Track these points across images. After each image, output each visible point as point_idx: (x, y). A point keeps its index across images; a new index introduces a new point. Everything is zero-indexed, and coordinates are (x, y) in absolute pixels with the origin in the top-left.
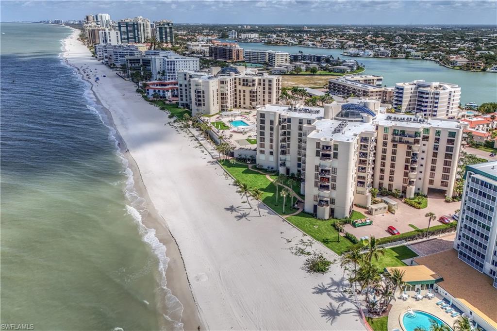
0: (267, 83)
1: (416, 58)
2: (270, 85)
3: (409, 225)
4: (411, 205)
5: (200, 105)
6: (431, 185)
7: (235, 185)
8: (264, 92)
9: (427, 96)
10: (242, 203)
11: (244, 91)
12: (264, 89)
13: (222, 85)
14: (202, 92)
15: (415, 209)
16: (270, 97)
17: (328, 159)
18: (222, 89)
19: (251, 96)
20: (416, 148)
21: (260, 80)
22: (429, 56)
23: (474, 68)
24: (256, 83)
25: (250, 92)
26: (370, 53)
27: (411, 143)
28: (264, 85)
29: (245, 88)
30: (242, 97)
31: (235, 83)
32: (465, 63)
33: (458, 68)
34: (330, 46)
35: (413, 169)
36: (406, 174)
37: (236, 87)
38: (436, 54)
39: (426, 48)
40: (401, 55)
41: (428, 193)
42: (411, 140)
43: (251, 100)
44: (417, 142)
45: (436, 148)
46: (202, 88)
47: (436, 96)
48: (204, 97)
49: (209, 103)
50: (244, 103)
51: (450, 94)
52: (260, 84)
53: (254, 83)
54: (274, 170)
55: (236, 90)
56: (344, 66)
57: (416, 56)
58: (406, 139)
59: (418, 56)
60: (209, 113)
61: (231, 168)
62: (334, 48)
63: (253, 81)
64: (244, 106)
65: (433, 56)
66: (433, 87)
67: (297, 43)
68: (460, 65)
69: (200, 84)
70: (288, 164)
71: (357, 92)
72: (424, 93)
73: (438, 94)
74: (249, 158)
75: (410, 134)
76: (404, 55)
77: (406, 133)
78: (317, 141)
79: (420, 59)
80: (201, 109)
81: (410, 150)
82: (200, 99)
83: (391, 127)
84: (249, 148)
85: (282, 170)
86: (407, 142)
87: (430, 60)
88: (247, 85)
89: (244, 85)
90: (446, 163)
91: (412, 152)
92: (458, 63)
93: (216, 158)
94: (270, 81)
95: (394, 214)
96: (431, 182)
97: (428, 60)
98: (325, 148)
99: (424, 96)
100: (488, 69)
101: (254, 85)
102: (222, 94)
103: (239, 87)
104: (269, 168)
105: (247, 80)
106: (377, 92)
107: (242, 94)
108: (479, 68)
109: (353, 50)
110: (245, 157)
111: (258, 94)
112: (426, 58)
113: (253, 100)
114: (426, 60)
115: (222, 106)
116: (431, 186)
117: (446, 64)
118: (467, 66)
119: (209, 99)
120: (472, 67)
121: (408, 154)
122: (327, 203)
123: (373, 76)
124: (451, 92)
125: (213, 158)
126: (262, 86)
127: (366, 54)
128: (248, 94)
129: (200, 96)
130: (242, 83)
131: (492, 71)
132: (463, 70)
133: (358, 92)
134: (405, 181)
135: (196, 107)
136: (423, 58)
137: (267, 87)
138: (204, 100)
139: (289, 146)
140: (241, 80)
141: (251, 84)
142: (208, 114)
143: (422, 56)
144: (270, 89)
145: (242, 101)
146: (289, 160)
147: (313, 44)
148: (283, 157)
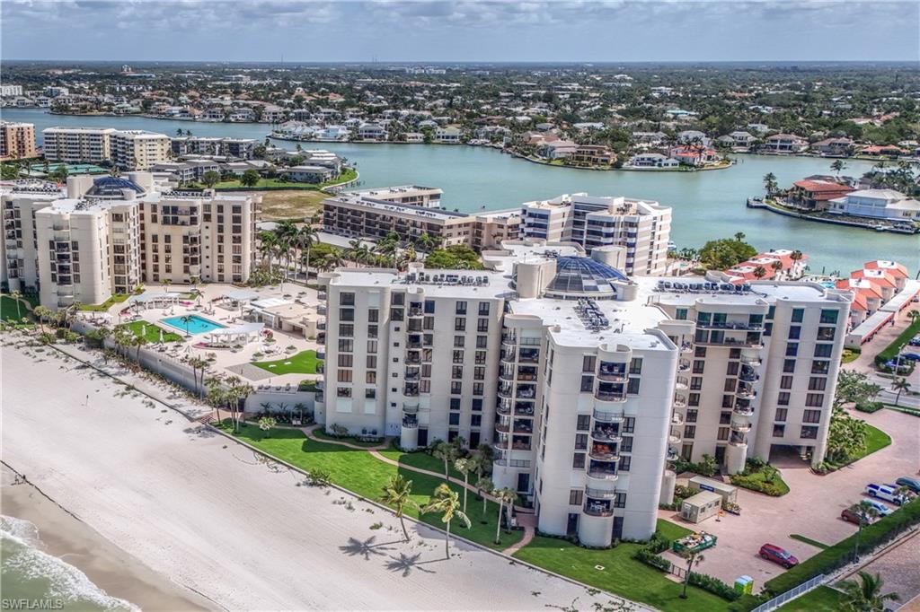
0: (228, 215)
1: (448, 142)
2: (237, 220)
3: (791, 536)
4: (757, 490)
5: (64, 281)
6: (780, 438)
7: (311, 485)
8: (221, 239)
9: (612, 230)
10: (371, 528)
11: (168, 239)
12: (221, 229)
13: (118, 225)
14: (70, 247)
15: (769, 497)
16: (237, 250)
17: (616, 396)
18: (118, 236)
19: (186, 251)
20: (750, 355)
21: (207, 207)
22: (477, 137)
23: (595, 161)
24: (200, 214)
25: (185, 238)
26: (341, 132)
27: (740, 343)
28: (220, 219)
29: (168, 229)
30: (162, 254)
31: (142, 217)
32: (574, 150)
33: (558, 162)
34: (227, 116)
35: (744, 404)
36: (726, 417)
37: (142, 227)
38: (493, 132)
39: (455, 116)
40: (414, 135)
41: (770, 458)
42: (741, 336)
43: (186, 260)
44: (753, 338)
45: (792, 350)
46: (68, 235)
47: (630, 230)
48: (76, 259)
49: (91, 274)
50: (168, 270)
51: (654, 224)
52: (207, 218)
53: (195, 215)
54: (378, 435)
55: (143, 237)
56: (312, 165)
57: (448, 137)
58: (728, 334)
59: (453, 137)
60: (94, 301)
61: (264, 442)
62: (237, 121)
63: (193, 209)
64: (168, 276)
65: (486, 137)
66: (615, 210)
67: (137, 109)
68: (563, 156)
69: (65, 225)
70: (423, 419)
71: (408, 229)
72: (601, 224)
73: (632, 225)
74: (296, 411)
75: (739, 320)
76: (419, 135)
77: (728, 320)
78: (585, 354)
79: (458, 144)
80: (69, 291)
81: (737, 360)
82: (66, 264)
83: (693, 308)
84: (284, 385)
85: (408, 436)
86: (731, 341)
87: (483, 145)
88: (175, 221)
89: (166, 222)
90: (813, 384)
91: (741, 364)
92: (558, 150)
93: (199, 419)
94: (237, 209)
95: (738, 514)
96: (779, 430)
97: (477, 145)
98: (605, 370)
99: (604, 230)
100: (625, 165)
101: (194, 221)
102: (118, 249)
103: (152, 229)
104: (364, 432)
105: (175, 209)
106: (460, 226)
107: (161, 245)
108: (606, 161)
109: (296, 126)
110: (281, 410)
111: (205, 242)
112: (473, 141)
113: (194, 261)
114: (473, 145)
115: (118, 280)
116: (778, 441)
117: (527, 155)
118: (578, 158)
119: (91, 261)
120: (589, 159)
121: (732, 368)
122: (608, 507)
123: (415, 187)
124: (655, 218)
125: (191, 420)
126: (214, 223)
127: (331, 135)
128: (177, 245)
129: (67, 257)
130: (160, 217)
131: (635, 167)
132: (573, 166)
133: (412, 229)
134: (722, 434)
135: (55, 287)
136: (464, 142)
137: (228, 224)
138: (76, 268)
139: (427, 371)
140: (160, 209)
141: (187, 218)
142: (88, 301)
143: (461, 137)
144: (237, 229)
145: (162, 264)
146: (428, 407)
147: (182, 112)
148: (411, 401)
